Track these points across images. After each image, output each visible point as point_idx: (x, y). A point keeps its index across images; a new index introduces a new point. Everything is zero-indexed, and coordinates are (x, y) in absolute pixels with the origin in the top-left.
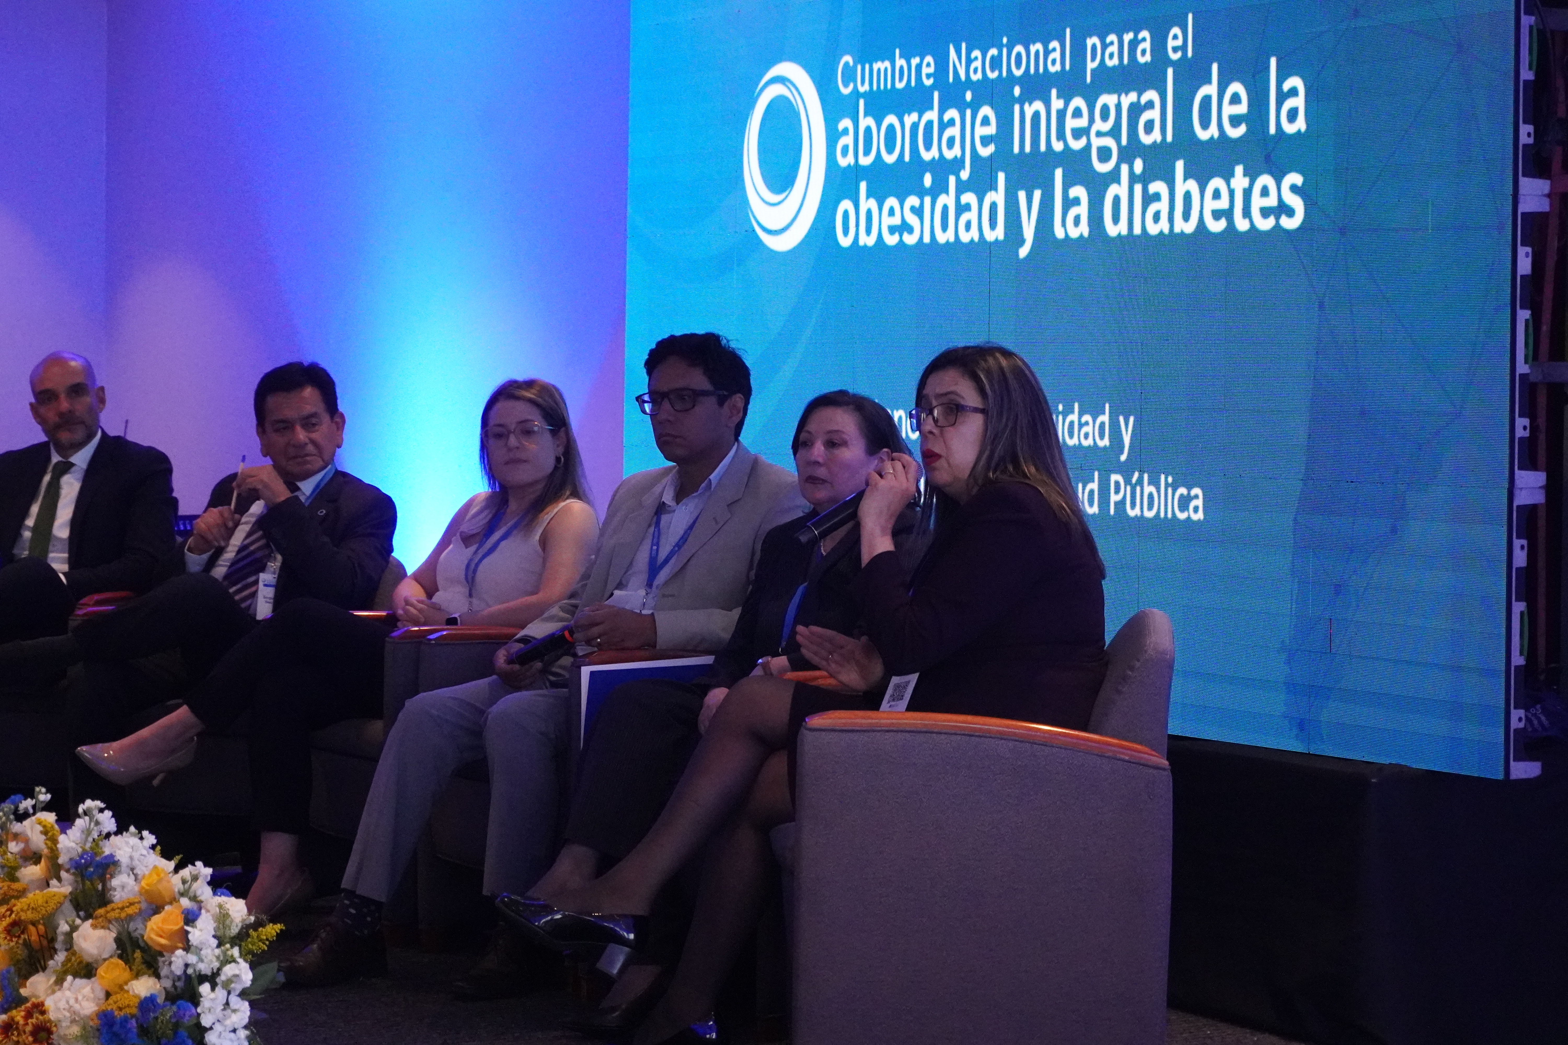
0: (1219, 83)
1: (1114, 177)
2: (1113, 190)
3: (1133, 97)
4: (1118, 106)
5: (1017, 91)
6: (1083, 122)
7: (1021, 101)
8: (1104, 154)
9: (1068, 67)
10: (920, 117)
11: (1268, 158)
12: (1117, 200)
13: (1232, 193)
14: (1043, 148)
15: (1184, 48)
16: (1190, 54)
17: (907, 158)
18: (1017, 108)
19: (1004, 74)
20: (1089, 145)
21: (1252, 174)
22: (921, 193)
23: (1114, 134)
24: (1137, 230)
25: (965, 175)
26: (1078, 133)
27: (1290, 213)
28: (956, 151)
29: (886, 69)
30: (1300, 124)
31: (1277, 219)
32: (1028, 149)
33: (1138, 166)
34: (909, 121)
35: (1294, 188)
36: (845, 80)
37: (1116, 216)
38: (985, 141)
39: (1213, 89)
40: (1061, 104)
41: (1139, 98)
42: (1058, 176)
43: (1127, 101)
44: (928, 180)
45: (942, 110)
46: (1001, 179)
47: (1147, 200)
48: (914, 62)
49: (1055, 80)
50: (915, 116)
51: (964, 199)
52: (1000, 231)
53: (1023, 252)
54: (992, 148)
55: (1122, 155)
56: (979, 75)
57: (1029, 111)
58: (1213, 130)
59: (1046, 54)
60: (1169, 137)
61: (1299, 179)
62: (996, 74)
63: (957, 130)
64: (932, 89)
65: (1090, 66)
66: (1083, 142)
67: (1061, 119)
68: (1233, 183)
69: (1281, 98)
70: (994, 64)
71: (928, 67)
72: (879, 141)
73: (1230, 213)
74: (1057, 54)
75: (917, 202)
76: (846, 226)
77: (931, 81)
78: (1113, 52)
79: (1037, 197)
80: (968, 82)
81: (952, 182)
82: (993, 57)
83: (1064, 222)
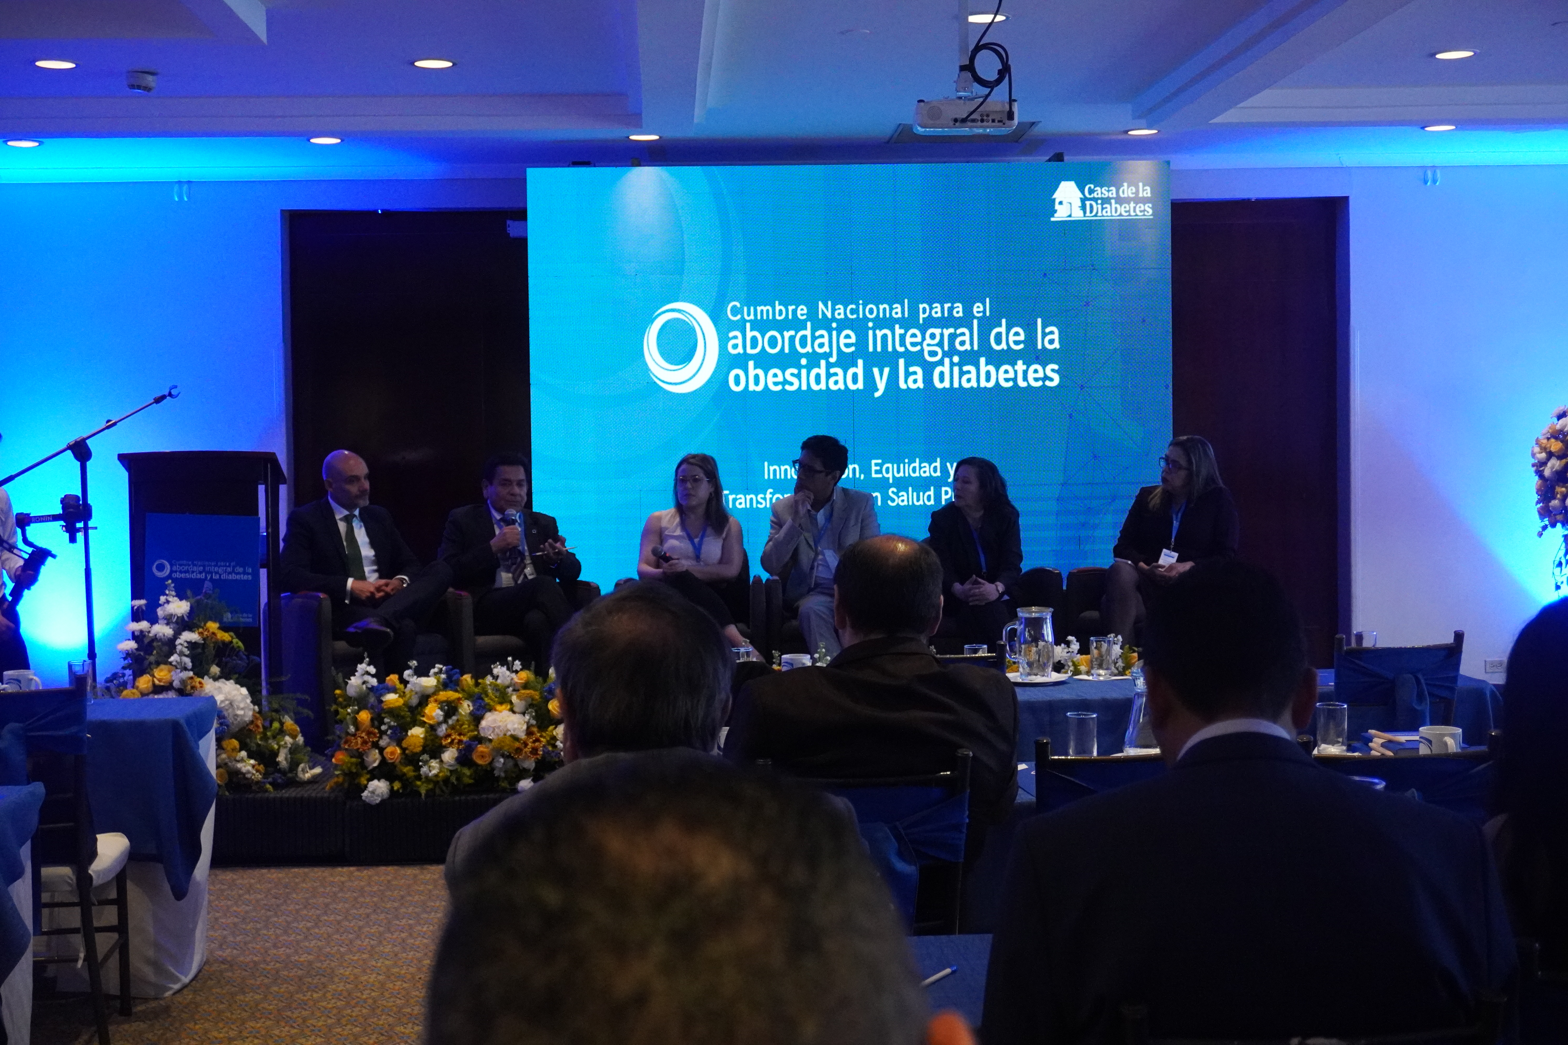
0: (1007, 327)
1: (941, 363)
2: (939, 369)
3: (952, 330)
4: (942, 335)
5: (870, 324)
6: (919, 339)
7: (874, 329)
8: (933, 354)
9: (906, 316)
10: (796, 334)
11: (1037, 358)
12: (942, 374)
13: (1016, 372)
14: (890, 349)
15: (984, 311)
16: (988, 314)
17: (787, 350)
18: (871, 333)
19: (861, 316)
20: (922, 350)
21: (1028, 364)
22: (799, 367)
23: (940, 344)
24: (956, 385)
25: (833, 360)
26: (913, 344)
27: (1051, 380)
28: (826, 349)
29: (768, 311)
30: (1056, 345)
31: (1044, 382)
32: (879, 349)
33: (956, 359)
34: (787, 334)
35: (1053, 370)
36: (734, 313)
37: (942, 380)
38: (847, 345)
39: (1003, 329)
40: (902, 331)
41: (955, 331)
42: (902, 362)
43: (947, 332)
44: (804, 361)
45: (813, 331)
46: (860, 362)
47: (962, 373)
48: (791, 308)
49: (897, 321)
50: (792, 333)
51: (832, 371)
52: (860, 385)
53: (877, 394)
54: (853, 349)
55: (945, 354)
56: (842, 316)
57: (879, 334)
58: (1003, 346)
59: (891, 309)
60: (976, 348)
61: (1056, 367)
62: (855, 316)
63: (826, 340)
64: (805, 321)
65: (922, 316)
66: (918, 348)
67: (903, 337)
68: (1016, 367)
69: (1044, 335)
70: (853, 312)
71: (802, 311)
72: (763, 342)
73: (1015, 380)
74: (899, 310)
75: (795, 371)
76: (737, 381)
77: (805, 317)
78: (937, 311)
79: (886, 370)
80: (834, 319)
81: (823, 363)
82: (852, 309)
83: (906, 382)
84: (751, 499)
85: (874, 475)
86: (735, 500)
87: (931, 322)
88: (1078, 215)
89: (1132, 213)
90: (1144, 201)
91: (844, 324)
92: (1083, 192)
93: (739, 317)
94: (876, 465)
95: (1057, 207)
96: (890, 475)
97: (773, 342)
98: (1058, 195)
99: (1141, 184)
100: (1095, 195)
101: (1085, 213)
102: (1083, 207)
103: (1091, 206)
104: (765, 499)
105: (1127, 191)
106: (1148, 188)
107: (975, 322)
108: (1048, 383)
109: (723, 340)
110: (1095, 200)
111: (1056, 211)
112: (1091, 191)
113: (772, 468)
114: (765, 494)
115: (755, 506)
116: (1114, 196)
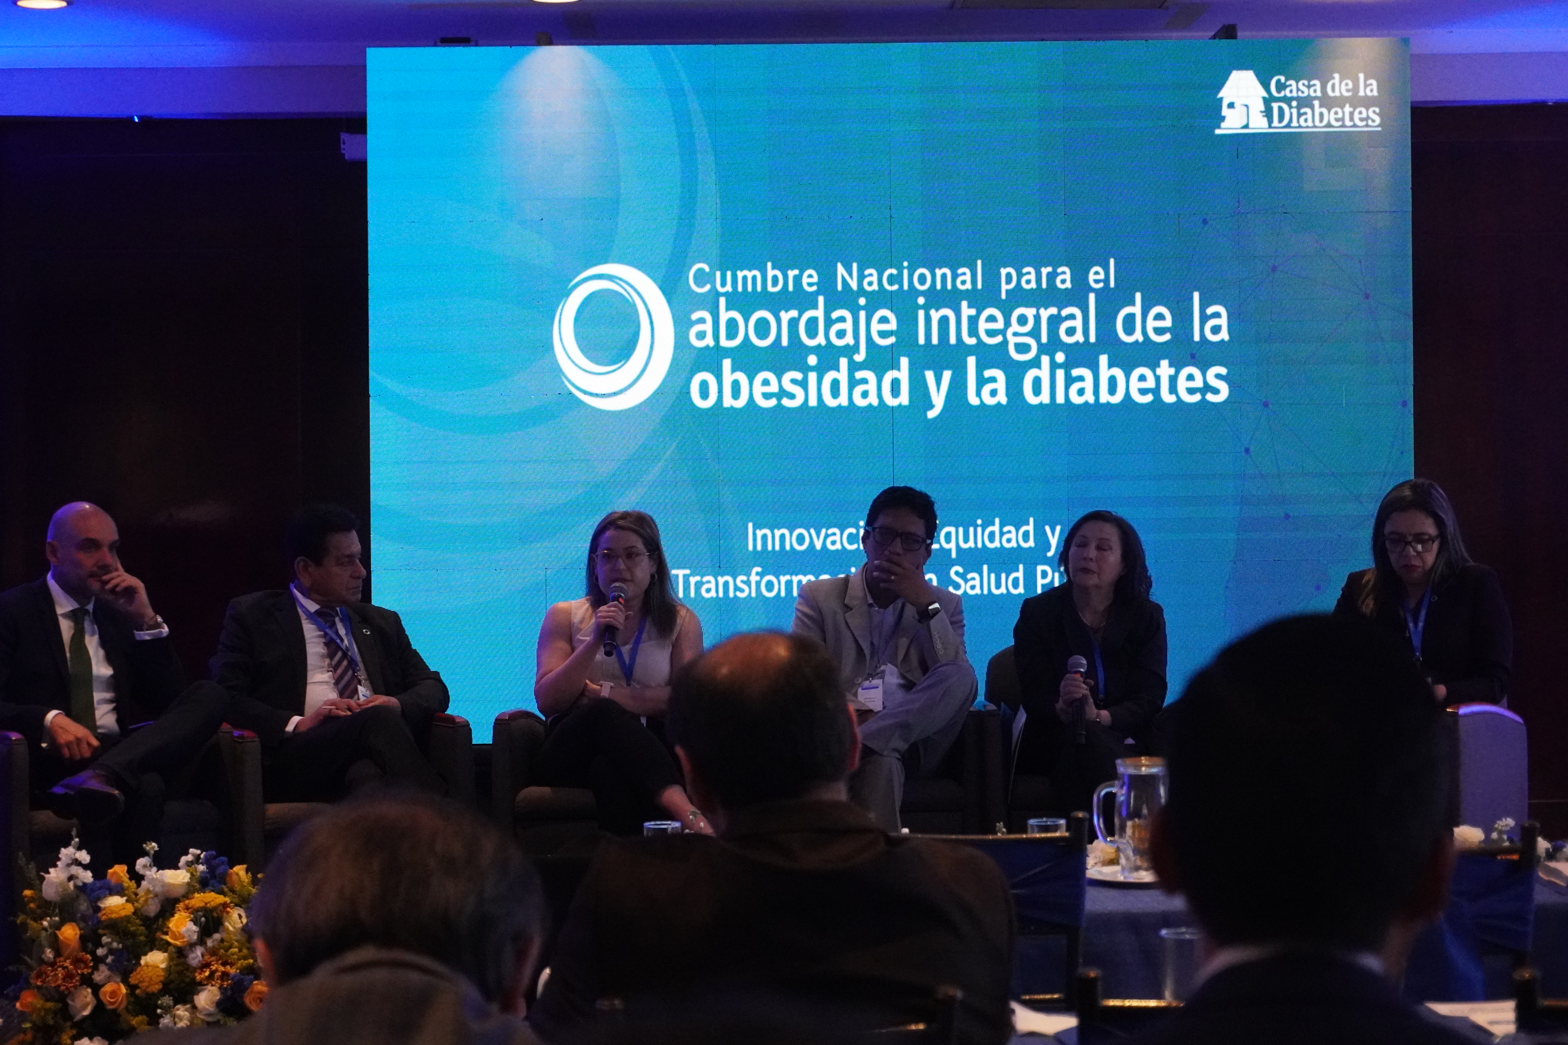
0: (1143, 306)
1: (1034, 364)
2: (1033, 373)
3: (1053, 311)
4: (1037, 316)
5: (921, 301)
6: (999, 325)
7: (927, 308)
8: (1022, 348)
9: (980, 286)
10: (801, 314)
11: (1193, 356)
12: (1037, 380)
13: (1158, 378)
14: (953, 340)
15: (1106, 280)
16: (1112, 285)
17: (785, 342)
18: (921, 314)
19: (906, 287)
20: (1005, 342)
21: (1178, 366)
22: (805, 369)
23: (1035, 333)
24: (1060, 400)
25: (860, 357)
26: (991, 333)
27: (1216, 391)
28: (849, 340)
29: (754, 278)
30: (1224, 335)
31: (1203, 395)
32: (935, 340)
33: (1060, 357)
34: (786, 316)
35: (1218, 376)
36: (699, 282)
37: (1037, 391)
38: (883, 334)
39: (1137, 309)
40: (973, 312)
41: (1059, 312)
42: (971, 361)
43: (1048, 312)
44: (812, 360)
45: (828, 312)
46: (904, 362)
47: (1069, 381)
48: (792, 274)
49: (966, 295)
50: (794, 313)
51: (859, 375)
52: (904, 399)
53: (932, 414)
54: (892, 340)
55: (1043, 349)
56: (875, 287)
57: (935, 315)
58: (1138, 336)
59: (955, 276)
60: (1092, 339)
61: (1223, 371)
62: (895, 287)
63: (848, 326)
64: (815, 294)
65: (1004, 287)
66: (999, 339)
67: (973, 321)
68: (1159, 371)
69: (1204, 318)
70: (891, 280)
71: (810, 278)
72: (747, 329)
73: (1156, 391)
74: (968, 278)
75: (799, 376)
76: (704, 392)
77: (815, 288)
78: (1030, 279)
79: (947, 375)
80: (861, 291)
81: (844, 362)
82: (891, 275)
83: (978, 394)
84: (726, 584)
86: (699, 585)
87: (1019, 297)
88: (1259, 124)
89: (1348, 123)
90: (1367, 102)
91: (877, 300)
92: (1267, 87)
93: (708, 287)
95: (1225, 111)
96: (952, 546)
97: (762, 328)
98: (1227, 93)
99: (1361, 76)
100: (1287, 92)
101: (1270, 121)
102: (1268, 113)
103: (1281, 110)
104: (748, 583)
105: (1339, 87)
106: (1374, 83)
107: (1092, 297)
108: (1210, 397)
109: (682, 324)
110: (1288, 100)
111: (1223, 119)
112: (1280, 87)
113: (759, 533)
114: (749, 576)
115: (731, 595)
116: (1319, 94)
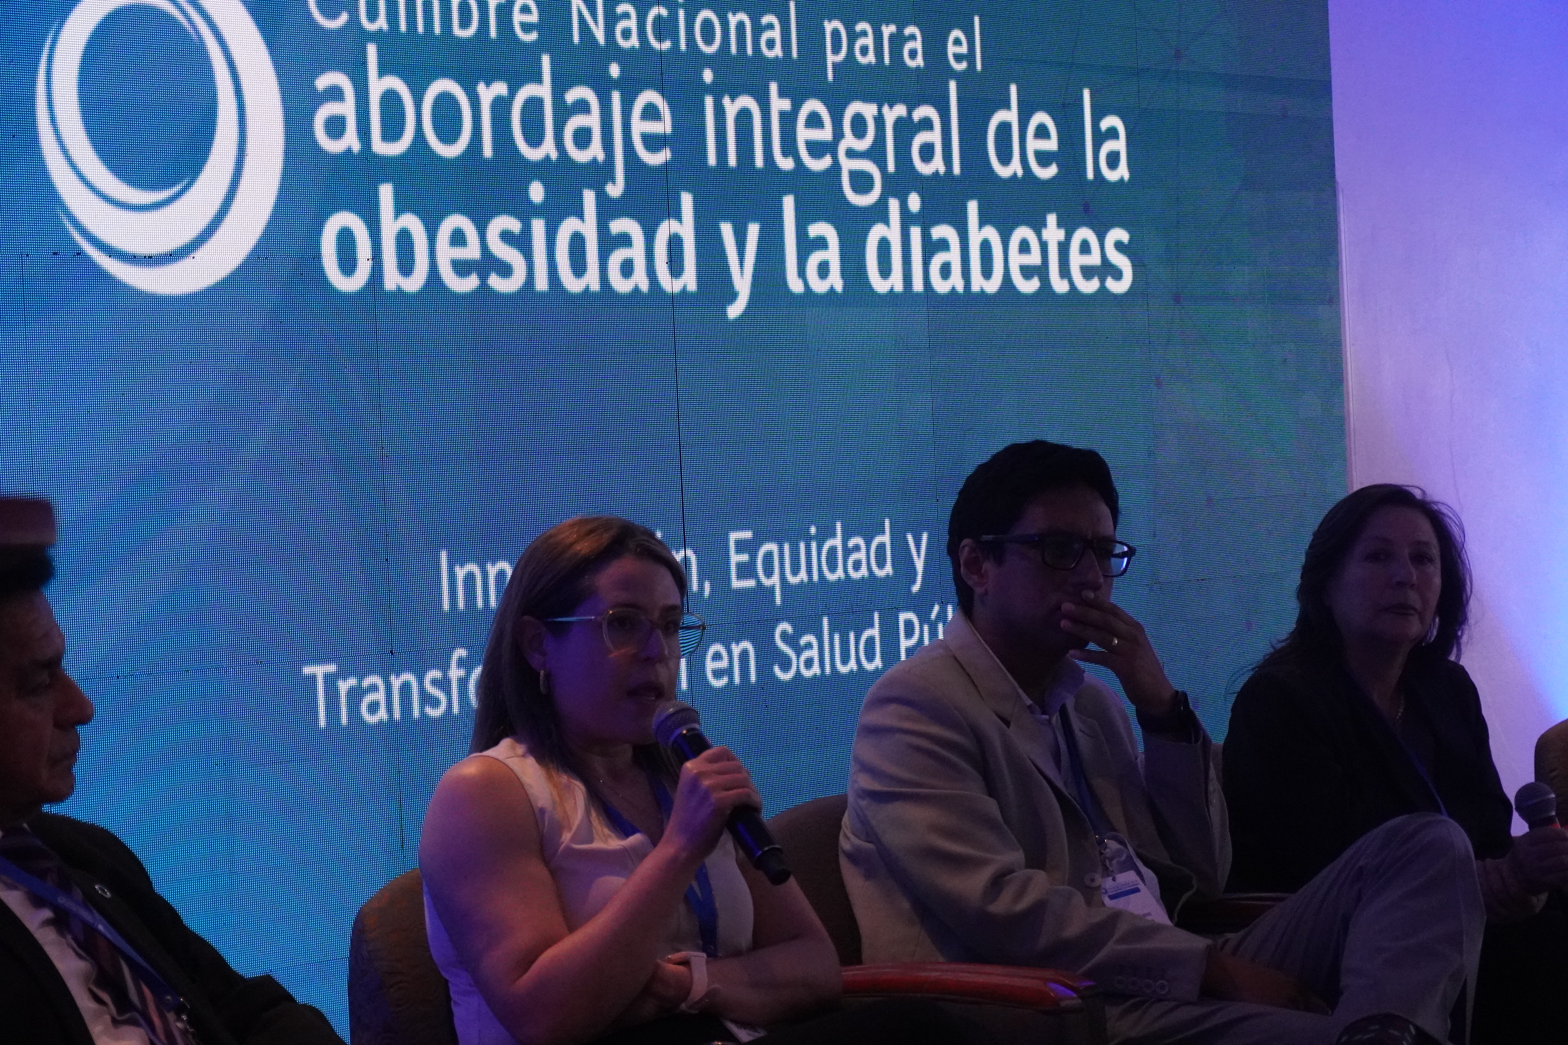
0: (1020, 110)
1: (879, 213)
2: (877, 232)
3: (900, 110)
4: (879, 120)
5: (708, 76)
6: (825, 134)
7: (718, 90)
8: (862, 182)
9: (795, 54)
10: (513, 91)
11: (1086, 208)
12: (884, 246)
13: (1044, 246)
14: (759, 161)
15: (970, 57)
16: (979, 65)
17: (488, 152)
18: (709, 101)
19: (683, 46)
20: (836, 167)
21: (1069, 225)
22: (525, 211)
23: (877, 153)
24: (918, 286)
25: (615, 190)
26: (817, 149)
27: (1118, 275)
28: (595, 151)
29: (428, 4)
30: (1122, 172)
31: (1103, 281)
32: (732, 159)
33: (914, 202)
34: (487, 94)
35: (1119, 246)
36: (327, 5)
37: (885, 266)
38: (653, 142)
39: (1013, 116)
40: (786, 105)
41: (910, 112)
42: (789, 204)
43: (894, 113)
44: (537, 192)
45: (559, 88)
46: (687, 202)
47: (931, 247)
48: (493, 2)
49: (774, 69)
50: (500, 88)
51: (618, 226)
52: (689, 280)
53: (734, 311)
54: (665, 155)
55: (890, 185)
56: (634, 41)
57: (731, 108)
58: (1016, 166)
59: (758, 30)
60: (956, 168)
61: (1125, 236)
62: (667, 45)
63: (592, 121)
64: (534, 50)
65: (831, 59)
66: (825, 163)
67: (788, 124)
68: (1046, 234)
69: (1098, 138)
70: (664, 29)
72: (419, 117)
73: (1042, 271)
74: (777, 34)
75: (514, 225)
76: (347, 256)
77: (533, 36)
78: (866, 45)
79: (753, 230)
80: (612, 51)
81: (589, 198)
82: (658, 18)
83: (802, 273)
84: (405, 688)
85: (736, 584)
86: (356, 695)
87: (853, 79)
91: (640, 69)
93: (344, 18)
94: (741, 546)
96: (775, 580)
97: (447, 118)
104: (443, 684)
109: (298, 98)
113: (461, 573)
114: (445, 668)
115: (416, 713)
